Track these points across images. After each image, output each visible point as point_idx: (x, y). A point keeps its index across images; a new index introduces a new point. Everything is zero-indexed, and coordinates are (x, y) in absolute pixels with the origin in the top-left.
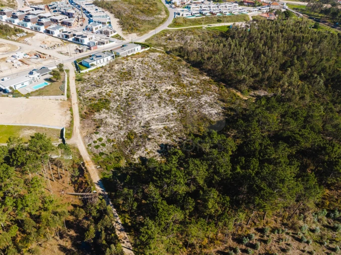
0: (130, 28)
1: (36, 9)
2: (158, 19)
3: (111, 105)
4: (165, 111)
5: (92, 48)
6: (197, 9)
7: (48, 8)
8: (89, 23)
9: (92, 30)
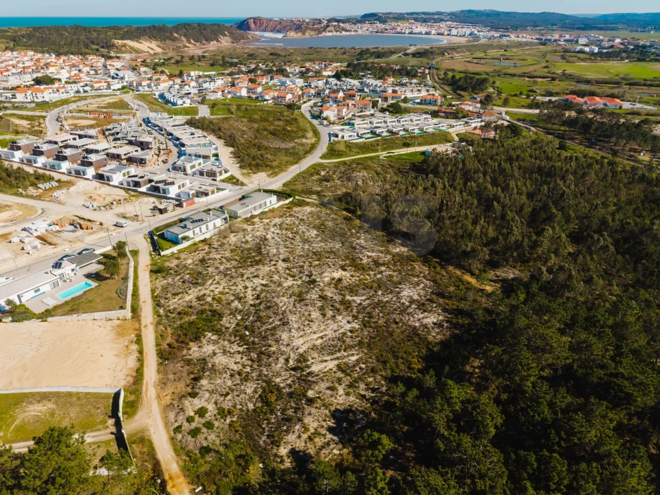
0: (253, 162)
1: (81, 137)
2: (302, 145)
3: (225, 321)
4: (335, 326)
5: (184, 204)
6: (365, 126)
7: (104, 134)
8: (179, 157)
9: (185, 170)
